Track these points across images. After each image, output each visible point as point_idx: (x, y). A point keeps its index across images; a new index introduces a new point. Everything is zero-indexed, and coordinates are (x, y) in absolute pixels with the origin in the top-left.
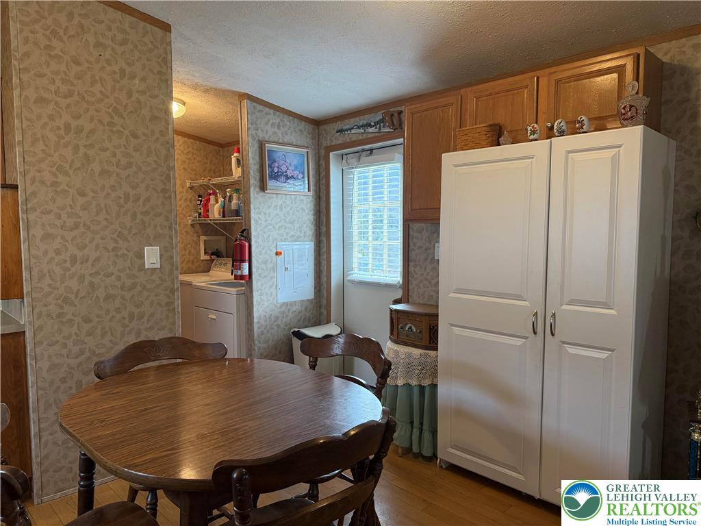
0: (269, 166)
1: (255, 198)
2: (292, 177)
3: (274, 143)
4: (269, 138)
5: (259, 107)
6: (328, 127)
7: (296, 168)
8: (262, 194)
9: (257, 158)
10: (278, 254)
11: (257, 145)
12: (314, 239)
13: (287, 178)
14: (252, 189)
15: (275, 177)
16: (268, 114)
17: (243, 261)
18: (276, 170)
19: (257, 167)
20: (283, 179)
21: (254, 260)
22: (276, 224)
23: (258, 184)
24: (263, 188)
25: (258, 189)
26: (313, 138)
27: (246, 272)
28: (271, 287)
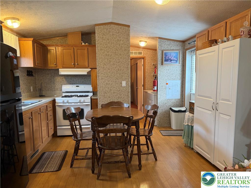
0: (165, 57)
1: (160, 68)
2: (173, 60)
3: (167, 50)
4: (165, 49)
5: (162, 40)
6: (186, 43)
7: (175, 57)
9: (161, 56)
10: (167, 84)
11: (161, 52)
12: (181, 79)
13: (171, 60)
14: (159, 65)
15: (166, 60)
16: (165, 42)
17: (155, 86)
18: (167, 58)
19: (161, 58)
21: (158, 85)
22: (167, 75)
23: (161, 63)
24: (162, 64)
25: (161, 65)
26: (182, 47)
27: (156, 89)
28: (164, 94)
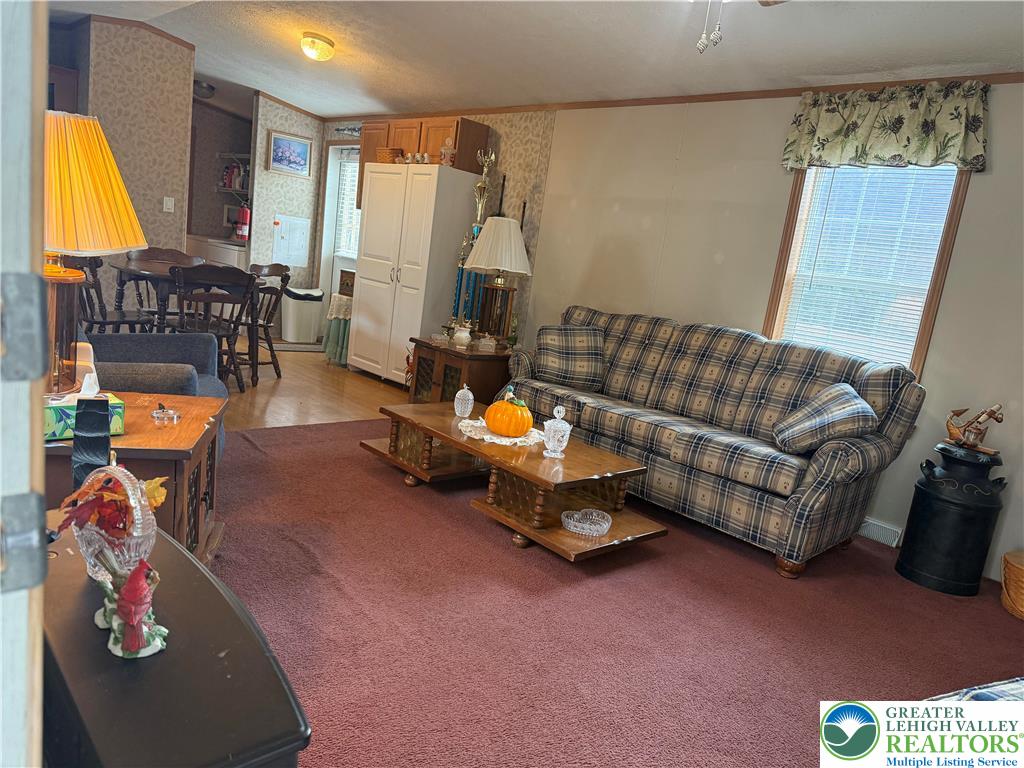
0: (274, 151)
1: (260, 175)
2: (295, 162)
3: (281, 132)
4: (277, 128)
5: (272, 103)
6: (330, 124)
7: (299, 155)
8: (265, 172)
9: (265, 143)
10: (276, 223)
11: (265, 133)
12: (311, 216)
13: (290, 162)
14: (257, 168)
15: (279, 160)
16: (277, 108)
17: (245, 224)
18: (280, 154)
19: (264, 150)
20: (286, 162)
21: (253, 225)
22: (277, 198)
23: (263, 164)
24: (267, 167)
25: (262, 168)
26: (318, 132)
27: (246, 233)
28: (267, 250)
